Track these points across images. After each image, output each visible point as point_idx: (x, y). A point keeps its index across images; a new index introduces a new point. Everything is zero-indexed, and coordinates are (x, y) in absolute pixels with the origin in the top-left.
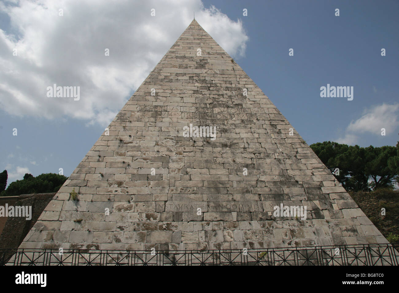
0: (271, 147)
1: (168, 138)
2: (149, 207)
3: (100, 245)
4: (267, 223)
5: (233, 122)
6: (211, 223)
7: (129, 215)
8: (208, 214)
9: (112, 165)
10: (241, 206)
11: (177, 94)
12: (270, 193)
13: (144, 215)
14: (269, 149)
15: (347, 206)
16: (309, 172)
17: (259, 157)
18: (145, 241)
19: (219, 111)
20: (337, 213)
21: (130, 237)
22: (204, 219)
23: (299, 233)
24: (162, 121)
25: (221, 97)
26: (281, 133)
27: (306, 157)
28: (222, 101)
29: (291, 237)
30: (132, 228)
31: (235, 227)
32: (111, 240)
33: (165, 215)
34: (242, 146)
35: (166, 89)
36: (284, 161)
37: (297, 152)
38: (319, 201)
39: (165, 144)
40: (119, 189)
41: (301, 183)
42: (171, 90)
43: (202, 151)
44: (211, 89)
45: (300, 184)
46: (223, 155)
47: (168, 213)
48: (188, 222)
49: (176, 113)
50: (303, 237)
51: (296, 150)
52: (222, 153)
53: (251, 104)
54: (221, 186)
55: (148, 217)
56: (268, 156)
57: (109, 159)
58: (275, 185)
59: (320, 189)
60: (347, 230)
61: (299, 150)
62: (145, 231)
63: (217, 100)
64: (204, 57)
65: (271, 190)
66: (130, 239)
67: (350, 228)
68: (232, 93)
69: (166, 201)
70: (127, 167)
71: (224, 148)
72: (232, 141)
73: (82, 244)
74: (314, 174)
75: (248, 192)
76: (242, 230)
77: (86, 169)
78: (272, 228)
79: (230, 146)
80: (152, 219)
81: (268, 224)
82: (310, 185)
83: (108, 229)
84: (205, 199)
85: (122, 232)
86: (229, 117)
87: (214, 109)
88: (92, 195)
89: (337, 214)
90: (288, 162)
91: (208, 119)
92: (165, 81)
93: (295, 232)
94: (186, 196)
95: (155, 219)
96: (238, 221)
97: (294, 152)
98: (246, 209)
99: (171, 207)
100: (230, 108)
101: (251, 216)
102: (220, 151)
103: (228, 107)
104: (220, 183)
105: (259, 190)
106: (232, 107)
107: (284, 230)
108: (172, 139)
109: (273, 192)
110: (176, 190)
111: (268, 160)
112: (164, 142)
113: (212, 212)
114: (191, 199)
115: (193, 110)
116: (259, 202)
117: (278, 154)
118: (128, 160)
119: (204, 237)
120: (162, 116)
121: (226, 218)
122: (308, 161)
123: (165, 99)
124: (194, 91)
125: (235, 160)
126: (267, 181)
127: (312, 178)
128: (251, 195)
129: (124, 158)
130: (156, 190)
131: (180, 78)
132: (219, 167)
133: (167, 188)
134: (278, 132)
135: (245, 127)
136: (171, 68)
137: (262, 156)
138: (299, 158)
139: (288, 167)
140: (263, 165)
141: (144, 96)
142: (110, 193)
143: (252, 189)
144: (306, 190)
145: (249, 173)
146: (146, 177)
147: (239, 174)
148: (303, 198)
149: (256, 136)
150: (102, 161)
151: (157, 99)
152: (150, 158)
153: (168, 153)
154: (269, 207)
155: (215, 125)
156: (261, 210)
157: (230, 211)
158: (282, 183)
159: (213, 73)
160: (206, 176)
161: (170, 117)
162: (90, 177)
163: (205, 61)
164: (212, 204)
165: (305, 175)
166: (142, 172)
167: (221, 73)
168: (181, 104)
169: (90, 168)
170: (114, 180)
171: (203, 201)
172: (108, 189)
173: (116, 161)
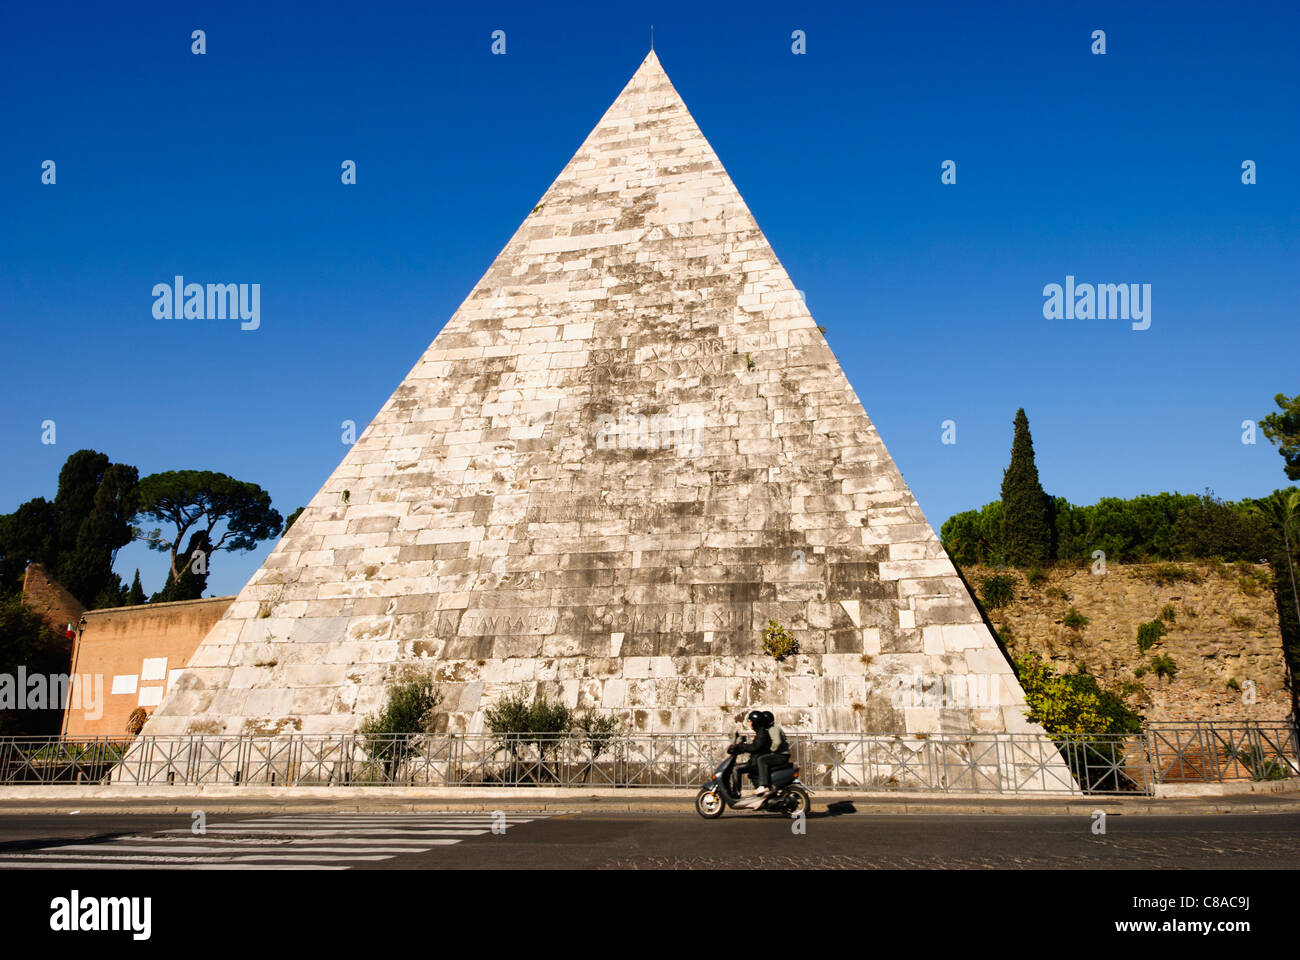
0: (762, 449)
1: (501, 447)
2: (423, 624)
3: (303, 718)
4: (694, 663)
5: (678, 384)
6: (556, 662)
7: (378, 646)
8: (556, 638)
10: (639, 617)
11: (551, 318)
12: (723, 582)
13: (410, 646)
14: (757, 456)
15: (944, 616)
16: (853, 520)
17: (720, 483)
19: (651, 354)
20: (905, 637)
21: (369, 699)
22: (544, 653)
23: (774, 692)
24: (496, 401)
25: (666, 311)
26: (805, 404)
27: (860, 472)
28: (665, 324)
29: (749, 701)
30: (379, 677)
31: (611, 672)
32: (330, 705)
33: (454, 644)
36: (789, 489)
37: (837, 460)
38: (863, 602)
39: (492, 463)
40: (368, 585)
41: (822, 550)
42: (538, 306)
43: (576, 476)
44: (644, 289)
45: (816, 555)
46: (626, 483)
47: (462, 638)
48: (504, 660)
49: (536, 373)
50: (783, 702)
51: (834, 454)
52: (624, 478)
53: (743, 324)
54: (601, 565)
55: (417, 649)
56: (747, 477)
57: (357, 512)
58: (744, 560)
59: (874, 568)
61: (845, 453)
63: (651, 322)
64: (647, 187)
65: (728, 573)
66: (370, 703)
68: (700, 294)
69: (463, 611)
70: (395, 529)
71: (635, 462)
73: (267, 718)
74: (871, 522)
75: (666, 578)
76: (628, 679)
77: (304, 539)
78: (704, 675)
79: (653, 457)
80: (424, 654)
81: (698, 664)
82: (846, 557)
83: (326, 683)
84: (555, 601)
85: (356, 686)
86: (670, 371)
87: (637, 352)
88: (305, 604)
89: (905, 641)
90: (803, 490)
91: (614, 384)
92: (528, 280)
93: (763, 688)
94: (512, 594)
95: (432, 653)
96: (622, 655)
97: (828, 459)
98: (650, 624)
99: (469, 628)
100: (681, 344)
101: (660, 642)
102: (623, 472)
103: (676, 339)
104: (602, 560)
105: (696, 573)
106: (687, 339)
107: (736, 682)
108: (511, 448)
109: (732, 580)
110: (493, 580)
111: (744, 490)
112: (490, 457)
113: (566, 632)
114: (521, 601)
115: (582, 360)
116: (688, 608)
117: (777, 470)
118: (398, 510)
120: (501, 387)
121: (596, 648)
122: (863, 485)
123: (516, 335)
124: (597, 302)
125: (654, 493)
126: (725, 549)
127: (857, 537)
128: (672, 587)
129: (390, 508)
130: (448, 581)
131: (569, 265)
132: (609, 515)
133: (473, 575)
134: (796, 404)
135: (707, 396)
136: (551, 237)
137: (731, 476)
138: (836, 476)
139: (797, 504)
140: (726, 504)
141: (468, 333)
142: (345, 596)
143: (679, 570)
144: (829, 572)
145: (683, 529)
146: (432, 552)
147: (656, 530)
148: (814, 593)
149: (731, 420)
150: (342, 518)
151: (495, 338)
152: (450, 501)
153: (494, 487)
154: (710, 622)
155: (630, 398)
156: (687, 627)
157: (608, 630)
158: (766, 552)
159: (661, 237)
160: (570, 541)
161: (520, 385)
162: (311, 558)
163: (649, 202)
164: (569, 614)
165: (841, 527)
166: (425, 539)
167: (683, 235)
168: (554, 347)
169: (312, 538)
170: (361, 562)
171: (549, 607)
172: (343, 586)
173: (373, 516)
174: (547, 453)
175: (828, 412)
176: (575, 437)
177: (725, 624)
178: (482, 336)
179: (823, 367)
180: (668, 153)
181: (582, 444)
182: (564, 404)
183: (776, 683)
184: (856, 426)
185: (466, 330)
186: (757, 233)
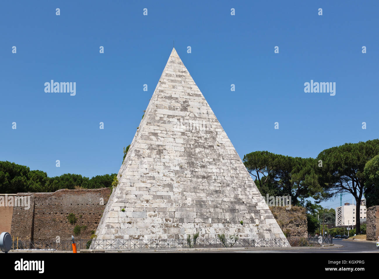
0: (230, 179)
1: (170, 171)
2: (166, 215)
3: (144, 235)
4: (226, 225)
5: (208, 160)
6: (199, 224)
7: (156, 219)
8: (197, 219)
9: (140, 189)
10: (213, 215)
11: (171, 135)
13: (164, 219)
14: (229, 180)
15: (268, 217)
16: (250, 197)
17: (223, 186)
18: (167, 233)
19: (199, 151)
20: (263, 221)
21: (159, 231)
22: (195, 222)
23: (242, 231)
24: (164, 158)
25: (200, 139)
26: (237, 170)
27: (250, 187)
28: (201, 143)
29: (238, 232)
30: (159, 226)
31: (211, 226)
32: (150, 232)
33: (175, 220)
34: (214, 178)
35: (163, 130)
36: (237, 189)
37: (245, 183)
38: (254, 214)
39: (169, 175)
40: (148, 204)
41: (246, 203)
42: (166, 131)
43: (191, 181)
45: (245, 204)
46: (203, 184)
47: (176, 218)
48: (187, 223)
49: (172, 152)
50: (244, 232)
51: (244, 182)
53: (219, 146)
54: (203, 203)
55: (166, 220)
56: (228, 185)
57: (137, 185)
58: (232, 204)
59: (255, 207)
60: (266, 230)
61: (247, 182)
62: (166, 228)
63: (197, 141)
64: (186, 99)
65: (229, 207)
67: (268, 229)
68: (207, 135)
69: (175, 212)
70: (149, 191)
71: (203, 179)
72: (208, 174)
73: (135, 235)
74: (254, 198)
75: (217, 207)
76: (214, 228)
78: (229, 227)
79: (207, 178)
80: (168, 221)
81: (227, 225)
82: (250, 204)
83: (147, 228)
84: (195, 211)
85: (154, 228)
86: (205, 156)
87: (196, 149)
88: (133, 208)
90: (240, 189)
91: (193, 158)
92: (161, 122)
93: (240, 230)
94: (185, 209)
95: (170, 221)
96: (212, 223)
97: (243, 183)
98: (216, 217)
99: (178, 215)
101: (219, 221)
102: (201, 181)
103: (205, 148)
104: (203, 202)
105: (223, 206)
106: (207, 148)
107: (235, 229)
108: (173, 172)
109: (230, 208)
110: (179, 205)
111: (228, 188)
112: (168, 174)
113: (199, 218)
114: (188, 210)
115: (183, 149)
116: (223, 213)
117: (234, 184)
118: (149, 186)
119: (196, 231)
120: (164, 154)
121: (206, 221)
122: (251, 189)
123: (162, 139)
124: (182, 133)
125: (210, 187)
126: (227, 201)
127: (252, 201)
128: (219, 209)
129: (146, 185)
130: (168, 205)
131: (171, 120)
132: (201, 191)
133: (174, 204)
134: (235, 169)
135: (215, 164)
136: (163, 109)
137: (225, 185)
138: (246, 187)
139: (239, 193)
140: (225, 191)
141: (149, 136)
142: (143, 207)
143: (219, 205)
144: (248, 207)
145: (218, 196)
146: (162, 197)
147: (212, 196)
148: (246, 212)
149: (222, 171)
150: (133, 186)
151: (158, 139)
152: (162, 185)
153: (171, 182)
154: (228, 216)
155: (197, 162)
156: (223, 218)
157: (208, 218)
158: (235, 202)
159: (194, 116)
160: (194, 197)
161: (169, 154)
162: (129, 197)
163: (187, 103)
164: (199, 214)
165: (248, 198)
166: (159, 194)
167: (199, 117)
168: (175, 144)
169: (127, 191)
170: (144, 199)
171: (194, 212)
172: (141, 204)
173: (142, 186)
174: (182, 174)
175: (242, 172)
176: (188, 171)
177: (231, 217)
178: (153, 137)
179: (239, 160)
180: (188, 88)
181: (190, 173)
182: (182, 161)
183: (242, 229)
184: (248, 176)
185: (148, 135)
186: (217, 120)
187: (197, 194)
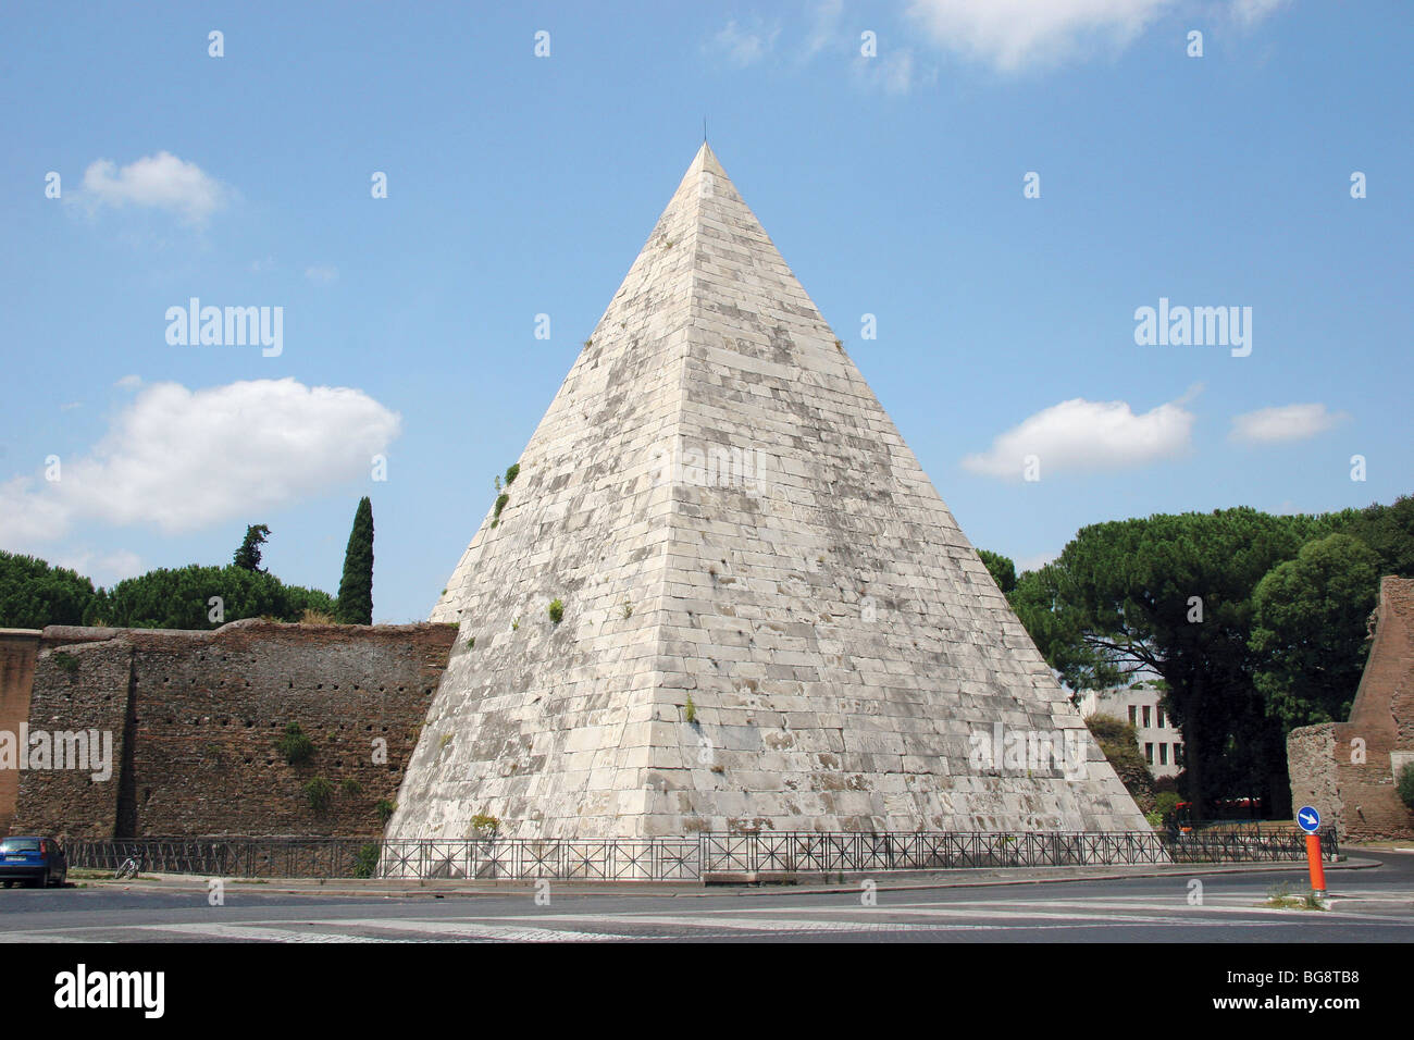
0: (961, 614)
2: (817, 740)
3: (771, 819)
4: (991, 782)
5: (887, 543)
6: (916, 777)
7: (793, 757)
8: (909, 758)
9: (720, 637)
10: (949, 745)
11: (766, 445)
13: (816, 758)
14: (960, 619)
16: (1028, 681)
17: (949, 639)
18: (836, 812)
19: (856, 508)
22: (905, 769)
23: (1038, 805)
24: (766, 526)
25: (848, 465)
26: (970, 582)
27: (1018, 645)
29: (1028, 810)
30: (807, 785)
31: (951, 787)
32: (785, 809)
33: (848, 760)
34: (918, 610)
35: (740, 425)
36: (987, 651)
37: (1003, 632)
39: (795, 592)
41: (1022, 702)
42: (749, 427)
44: (823, 436)
45: (1021, 706)
46: (894, 628)
47: (851, 753)
48: (885, 775)
50: (1044, 811)
51: (1000, 627)
52: (891, 624)
53: (905, 495)
54: (911, 700)
55: (825, 761)
56: (962, 637)
57: (710, 622)
58: (987, 705)
59: (1049, 717)
60: (1099, 803)
62: (830, 792)
63: (842, 473)
64: (778, 320)
65: (983, 716)
67: (1101, 799)
68: (864, 454)
69: (841, 730)
70: (751, 645)
71: (891, 611)
72: (899, 595)
73: (744, 818)
74: (1037, 684)
75: (951, 715)
76: (962, 793)
78: (1000, 791)
79: (899, 607)
80: (830, 766)
81: (993, 783)
82: (1034, 709)
83: (772, 787)
84: (896, 727)
85: (795, 792)
86: (876, 528)
87: (844, 501)
88: (716, 713)
90: (994, 653)
92: (728, 394)
93: (1032, 801)
94: (867, 718)
95: (836, 766)
96: (952, 774)
97: (998, 630)
98: (957, 751)
99: (852, 743)
100: (873, 502)
102: (888, 618)
103: (867, 498)
104: (911, 695)
105: (966, 712)
106: (874, 500)
107: (1017, 796)
108: (802, 579)
110: (850, 705)
111: (965, 648)
112: (791, 586)
113: (913, 754)
114: (876, 725)
115: (810, 498)
117: (975, 634)
118: (745, 627)
119: (914, 804)
120: (762, 511)
121: (935, 769)
122: (1022, 654)
124: (794, 438)
125: (915, 641)
126: (974, 695)
127: (1034, 695)
128: (957, 723)
129: (736, 622)
130: (816, 703)
131: (754, 388)
132: (896, 656)
133: (834, 700)
135: (910, 559)
136: (723, 348)
137: (953, 635)
138: (1008, 646)
139: (997, 666)
140: (960, 658)
141: (704, 441)
142: (745, 707)
143: (955, 709)
144: (1031, 720)
145: (944, 675)
146: (792, 673)
147: (930, 674)
149: (933, 584)
150: (700, 627)
152: (782, 625)
153: (807, 616)
155: (860, 548)
157: (936, 755)
158: (995, 700)
159: (813, 384)
160: (884, 676)
161: (774, 513)
162: (694, 666)
163: (785, 337)
164: (909, 739)
165: (1024, 686)
166: (780, 658)
167: (828, 387)
168: (783, 478)
169: (685, 644)
170: (740, 676)
171: (894, 731)
172: (737, 698)
173: (725, 628)
174: (831, 590)
175: (984, 590)
176: (842, 578)
179: (968, 551)
181: (851, 586)
182: (819, 542)
183: (1037, 799)
187: (888, 663)
